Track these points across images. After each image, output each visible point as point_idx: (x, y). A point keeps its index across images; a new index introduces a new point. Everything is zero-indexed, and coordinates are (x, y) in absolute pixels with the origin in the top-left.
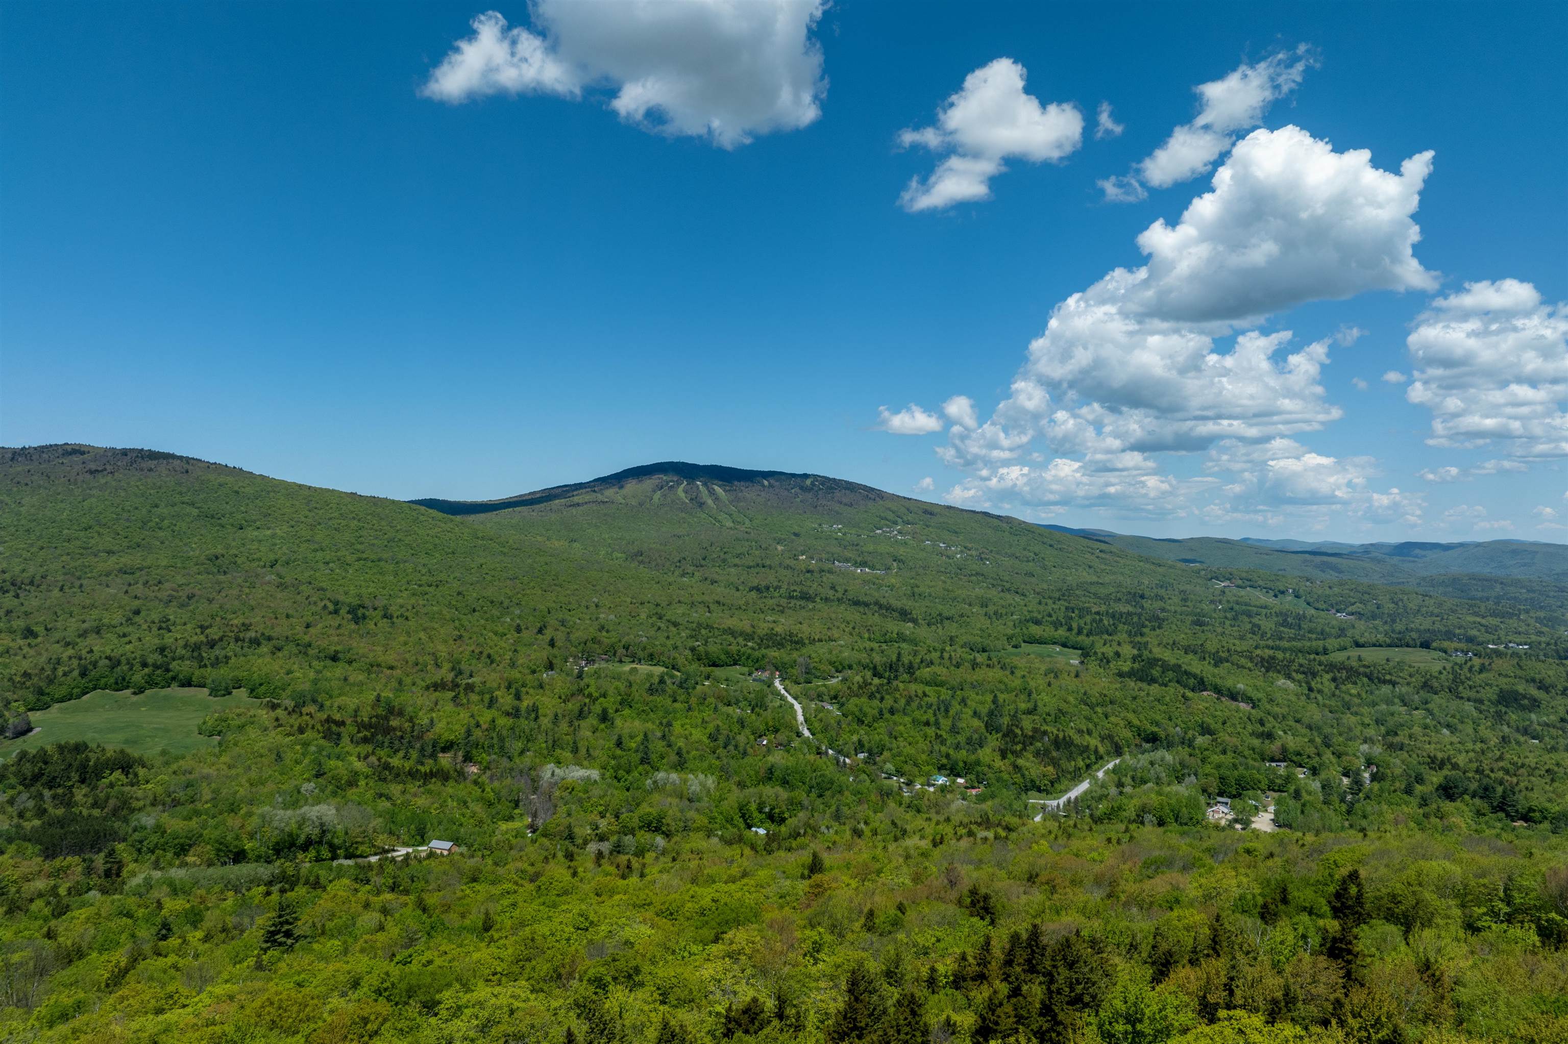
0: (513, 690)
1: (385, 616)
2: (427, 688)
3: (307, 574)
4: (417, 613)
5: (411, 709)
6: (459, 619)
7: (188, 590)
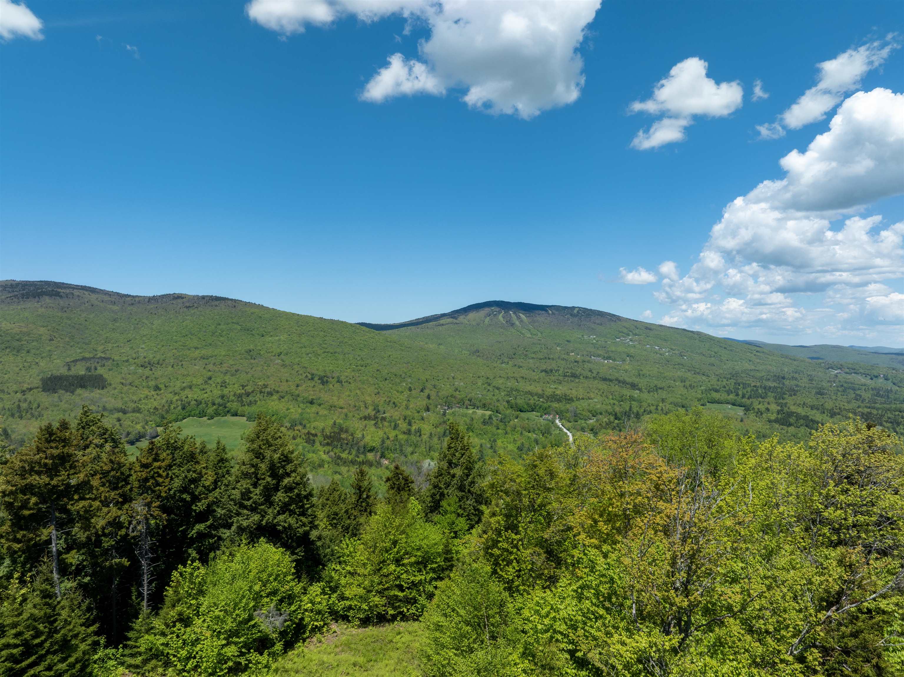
0: (407, 421)
1: (338, 382)
2: (361, 419)
3: (297, 360)
4: (355, 380)
5: (352, 429)
6: (378, 384)
7: (236, 367)
